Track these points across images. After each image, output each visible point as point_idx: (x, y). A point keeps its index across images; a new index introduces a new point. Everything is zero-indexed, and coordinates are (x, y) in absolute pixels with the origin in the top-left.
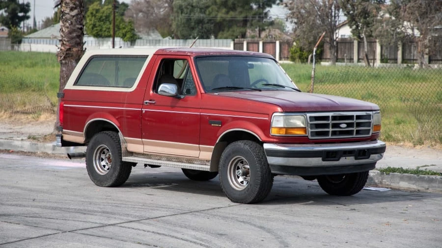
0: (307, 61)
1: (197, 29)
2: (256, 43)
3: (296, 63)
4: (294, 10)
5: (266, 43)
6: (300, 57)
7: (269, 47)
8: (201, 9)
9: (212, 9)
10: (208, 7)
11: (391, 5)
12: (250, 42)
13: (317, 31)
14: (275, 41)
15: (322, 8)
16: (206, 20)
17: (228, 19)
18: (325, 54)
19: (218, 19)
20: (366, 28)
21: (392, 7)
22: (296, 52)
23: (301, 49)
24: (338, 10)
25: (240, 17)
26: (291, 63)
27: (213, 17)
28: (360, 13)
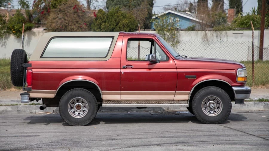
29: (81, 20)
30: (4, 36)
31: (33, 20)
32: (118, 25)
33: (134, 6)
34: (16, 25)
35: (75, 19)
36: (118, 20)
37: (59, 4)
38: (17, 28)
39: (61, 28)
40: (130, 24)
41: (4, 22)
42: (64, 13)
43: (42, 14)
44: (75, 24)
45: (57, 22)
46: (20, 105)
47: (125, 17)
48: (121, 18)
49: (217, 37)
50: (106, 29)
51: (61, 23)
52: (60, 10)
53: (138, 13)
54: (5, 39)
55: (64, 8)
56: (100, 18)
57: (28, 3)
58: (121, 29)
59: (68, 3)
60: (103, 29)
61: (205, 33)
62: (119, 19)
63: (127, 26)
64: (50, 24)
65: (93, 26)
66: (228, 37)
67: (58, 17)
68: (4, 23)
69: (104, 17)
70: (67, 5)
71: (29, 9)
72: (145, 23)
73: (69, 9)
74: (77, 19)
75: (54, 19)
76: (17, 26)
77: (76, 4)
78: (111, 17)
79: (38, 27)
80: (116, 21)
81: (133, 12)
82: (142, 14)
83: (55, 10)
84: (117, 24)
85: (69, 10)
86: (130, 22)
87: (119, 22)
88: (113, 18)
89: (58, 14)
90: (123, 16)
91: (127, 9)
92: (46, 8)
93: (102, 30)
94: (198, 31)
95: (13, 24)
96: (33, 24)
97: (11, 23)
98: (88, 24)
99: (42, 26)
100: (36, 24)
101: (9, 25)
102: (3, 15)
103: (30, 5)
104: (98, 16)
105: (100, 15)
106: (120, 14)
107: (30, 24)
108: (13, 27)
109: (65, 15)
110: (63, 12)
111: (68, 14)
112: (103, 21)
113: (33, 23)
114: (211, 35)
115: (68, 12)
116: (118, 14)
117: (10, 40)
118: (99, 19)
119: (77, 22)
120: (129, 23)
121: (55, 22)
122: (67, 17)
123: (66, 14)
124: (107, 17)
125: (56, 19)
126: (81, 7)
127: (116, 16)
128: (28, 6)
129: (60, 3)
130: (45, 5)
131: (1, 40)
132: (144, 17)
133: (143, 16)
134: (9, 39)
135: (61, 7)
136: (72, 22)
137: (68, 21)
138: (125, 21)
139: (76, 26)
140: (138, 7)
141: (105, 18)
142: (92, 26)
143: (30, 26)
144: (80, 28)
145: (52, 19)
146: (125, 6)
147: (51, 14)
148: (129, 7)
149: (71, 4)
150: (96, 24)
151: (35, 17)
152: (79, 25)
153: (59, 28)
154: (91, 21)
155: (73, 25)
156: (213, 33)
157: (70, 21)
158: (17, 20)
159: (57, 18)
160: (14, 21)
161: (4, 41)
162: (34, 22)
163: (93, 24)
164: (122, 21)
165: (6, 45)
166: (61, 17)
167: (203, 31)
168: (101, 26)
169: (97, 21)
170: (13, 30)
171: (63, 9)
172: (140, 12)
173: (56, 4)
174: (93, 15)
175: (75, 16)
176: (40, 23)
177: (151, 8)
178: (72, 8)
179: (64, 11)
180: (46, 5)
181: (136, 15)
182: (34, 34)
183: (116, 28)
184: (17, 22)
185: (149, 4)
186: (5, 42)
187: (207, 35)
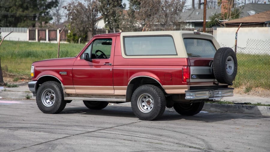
0: (78, 42)
1: (3, 21)
2: (44, 30)
3: (70, 43)
4: (71, 11)
5: (50, 30)
6: (74, 40)
7: (52, 33)
8: (6, 8)
9: (13, 9)
10: (10, 7)
11: (129, 10)
12: (40, 30)
13: (85, 24)
14: (56, 29)
15: (87, 11)
16: (9, 16)
17: (24, 15)
18: (88, 38)
19: (18, 15)
20: (115, 23)
21: (129, 11)
22: (70, 36)
23: (74, 35)
24: (97, 12)
25: (32, 14)
26: (68, 43)
27: (14, 14)
28: (111, 15)
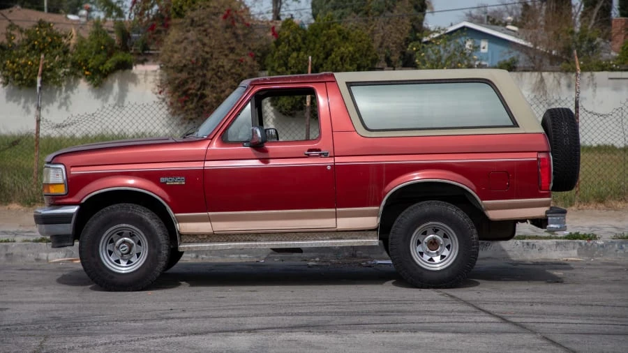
29: (241, 46)
30: (64, 84)
31: (132, 46)
32: (330, 58)
33: (378, 10)
34: (91, 57)
35: (228, 43)
36: (329, 46)
37: (190, 7)
38: (93, 63)
39: (193, 63)
40: (357, 55)
41: (64, 49)
42: (202, 28)
43: (151, 32)
44: (226, 55)
45: (185, 49)
46: (14, 241)
47: (347, 39)
48: (337, 40)
49: (569, 86)
50: (300, 67)
51: (194, 51)
52: (193, 21)
53: (387, 27)
54: (66, 91)
55: (202, 16)
56: (286, 40)
57: (120, 5)
58: (336, 67)
59: (211, 5)
60: (294, 66)
61: (540, 76)
62: (332, 42)
63: (350, 59)
64: (170, 54)
65: (270, 59)
66: (596, 87)
67: (186, 38)
68: (66, 52)
69: (295, 39)
70: (208, 9)
71: (123, 19)
72: (403, 53)
73: (213, 19)
74: (232, 43)
75: (178, 42)
76: (94, 58)
77: (230, 6)
78: (314, 37)
79: (143, 62)
80: (324, 48)
81: (376, 26)
82: (398, 30)
83: (181, 20)
84: (328, 55)
85: (212, 22)
86: (359, 50)
87: (332, 50)
88: (317, 41)
89: (188, 31)
90: (341, 37)
91: (359, 19)
92: (162, 17)
93: (290, 68)
94: (524, 73)
95: (86, 55)
96: (132, 54)
97: (80, 53)
98: (259, 54)
99: (152, 60)
100: (139, 54)
101: (77, 58)
102: (63, 33)
103: (127, 10)
104: (281, 36)
105: (287, 33)
106: (335, 31)
107: (124, 56)
108: (86, 61)
109: (205, 33)
110: (199, 26)
111: (210, 30)
112: (293, 47)
113: (132, 51)
114: (556, 82)
115: (211, 26)
116: (330, 31)
117: (78, 92)
118: (283, 43)
119: (232, 50)
120: (355, 52)
121: (180, 49)
122: (208, 38)
123: (205, 31)
124: (304, 39)
125: (182, 42)
126: (242, 14)
127: (325, 35)
128: (120, 13)
129: (194, 6)
130: (158, 10)
131: (58, 92)
132: (402, 38)
133: (398, 35)
134: (75, 91)
135: (194, 14)
136: (221, 50)
137: (211, 47)
138: (347, 47)
139: (230, 60)
140: (389, 14)
141: (299, 40)
142: (268, 60)
143: (124, 59)
144: (240, 64)
145: (173, 43)
146: (357, 12)
147: (171, 30)
148: (367, 13)
149: (219, 7)
150: (276, 55)
151: (136, 38)
152: (238, 58)
153: (188, 64)
154: (266, 48)
155: (223, 57)
156: (560, 77)
157: (216, 46)
158: (95, 45)
159: (186, 41)
160: (88, 47)
161: (64, 95)
162: (135, 50)
163: (270, 55)
164: (339, 48)
165: (68, 103)
166: (194, 38)
167: (536, 73)
168: (289, 59)
169: (280, 47)
170: (84, 68)
171: (200, 20)
172: (393, 26)
173: (185, 8)
174: (270, 34)
175: (227, 35)
176: (147, 52)
177: (419, 16)
178: (221, 16)
179: (202, 25)
180: (161, 9)
181: (382, 34)
182: (134, 79)
183: (324, 65)
184: (93, 50)
185: (416, 7)
186: (67, 98)
187: (546, 81)
